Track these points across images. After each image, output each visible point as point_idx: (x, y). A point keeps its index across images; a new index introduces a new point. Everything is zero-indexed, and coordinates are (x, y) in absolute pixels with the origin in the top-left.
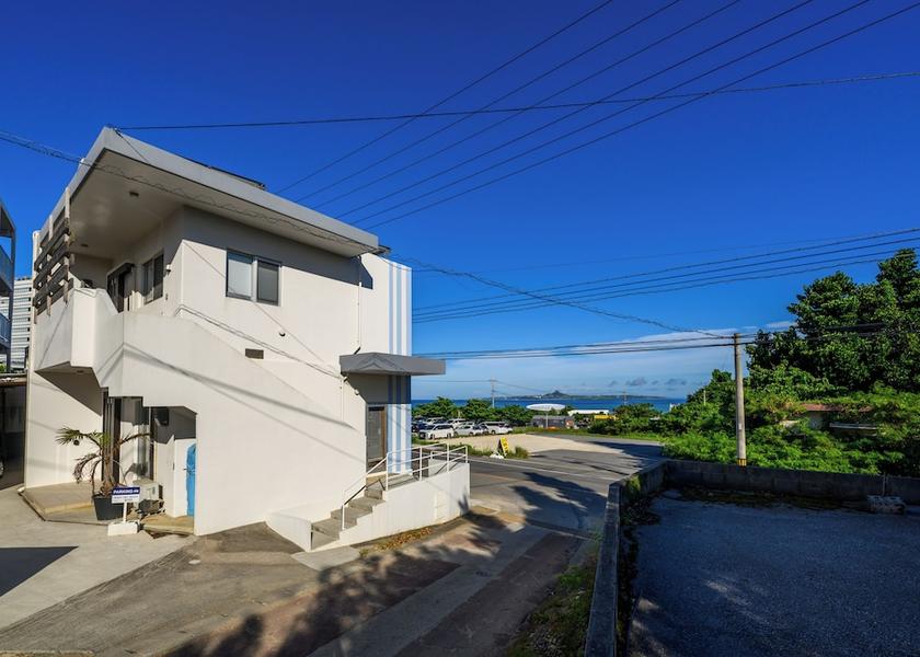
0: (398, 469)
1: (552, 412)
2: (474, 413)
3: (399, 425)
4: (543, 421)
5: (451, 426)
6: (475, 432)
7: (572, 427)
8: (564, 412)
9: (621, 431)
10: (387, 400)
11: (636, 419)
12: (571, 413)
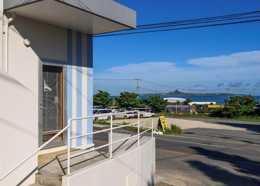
0: (79, 144)
1: (178, 103)
2: (126, 102)
3: (79, 92)
4: (174, 109)
5: (111, 111)
6: (128, 116)
7: (194, 113)
8: (186, 103)
9: (235, 115)
10: (66, 59)
11: (245, 106)
12: (191, 104)
